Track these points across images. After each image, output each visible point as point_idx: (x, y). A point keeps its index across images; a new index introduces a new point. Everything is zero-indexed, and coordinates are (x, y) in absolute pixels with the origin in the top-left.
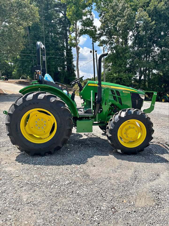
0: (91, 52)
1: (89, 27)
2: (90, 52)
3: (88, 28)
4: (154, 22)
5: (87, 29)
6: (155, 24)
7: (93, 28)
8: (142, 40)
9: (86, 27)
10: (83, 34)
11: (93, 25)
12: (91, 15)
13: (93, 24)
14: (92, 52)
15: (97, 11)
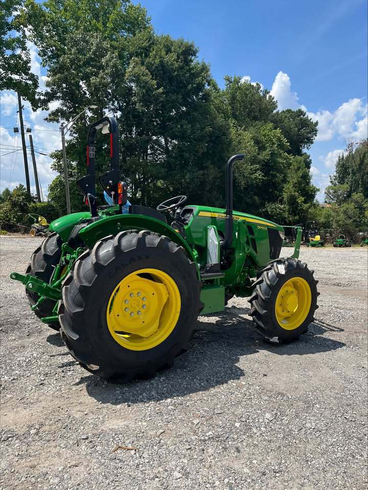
0: (16, 130)
1: (19, 76)
2: (15, 132)
3: (16, 77)
4: (161, 90)
5: (11, 79)
6: (163, 93)
7: (29, 79)
8: (141, 120)
9: (11, 74)
10: (3, 87)
11: (30, 72)
12: (24, 49)
13: (29, 70)
14: (18, 131)
15: (33, 43)
